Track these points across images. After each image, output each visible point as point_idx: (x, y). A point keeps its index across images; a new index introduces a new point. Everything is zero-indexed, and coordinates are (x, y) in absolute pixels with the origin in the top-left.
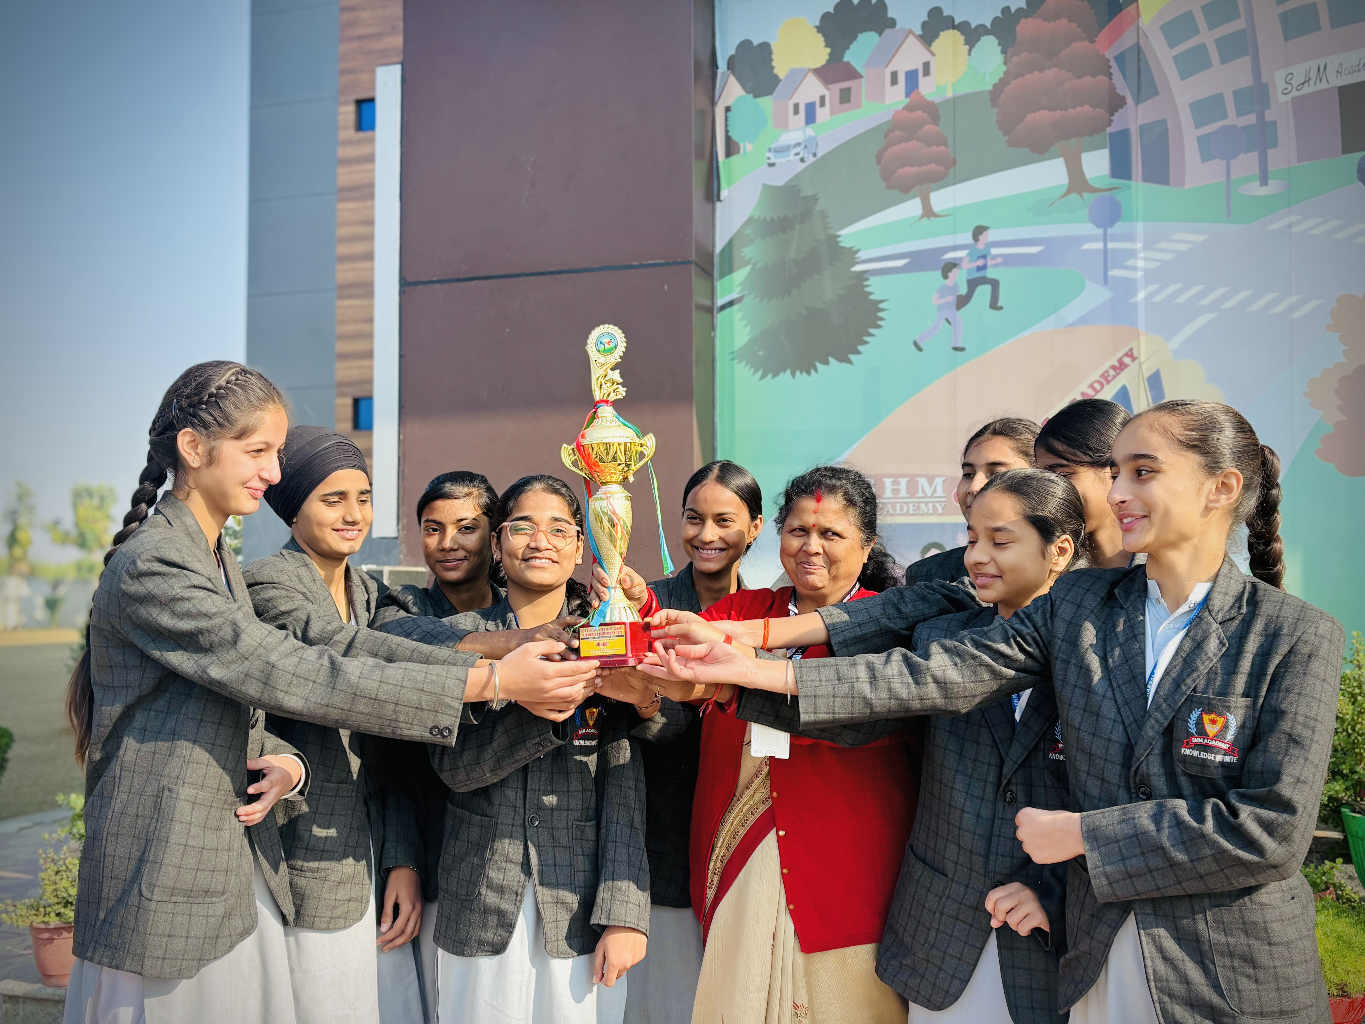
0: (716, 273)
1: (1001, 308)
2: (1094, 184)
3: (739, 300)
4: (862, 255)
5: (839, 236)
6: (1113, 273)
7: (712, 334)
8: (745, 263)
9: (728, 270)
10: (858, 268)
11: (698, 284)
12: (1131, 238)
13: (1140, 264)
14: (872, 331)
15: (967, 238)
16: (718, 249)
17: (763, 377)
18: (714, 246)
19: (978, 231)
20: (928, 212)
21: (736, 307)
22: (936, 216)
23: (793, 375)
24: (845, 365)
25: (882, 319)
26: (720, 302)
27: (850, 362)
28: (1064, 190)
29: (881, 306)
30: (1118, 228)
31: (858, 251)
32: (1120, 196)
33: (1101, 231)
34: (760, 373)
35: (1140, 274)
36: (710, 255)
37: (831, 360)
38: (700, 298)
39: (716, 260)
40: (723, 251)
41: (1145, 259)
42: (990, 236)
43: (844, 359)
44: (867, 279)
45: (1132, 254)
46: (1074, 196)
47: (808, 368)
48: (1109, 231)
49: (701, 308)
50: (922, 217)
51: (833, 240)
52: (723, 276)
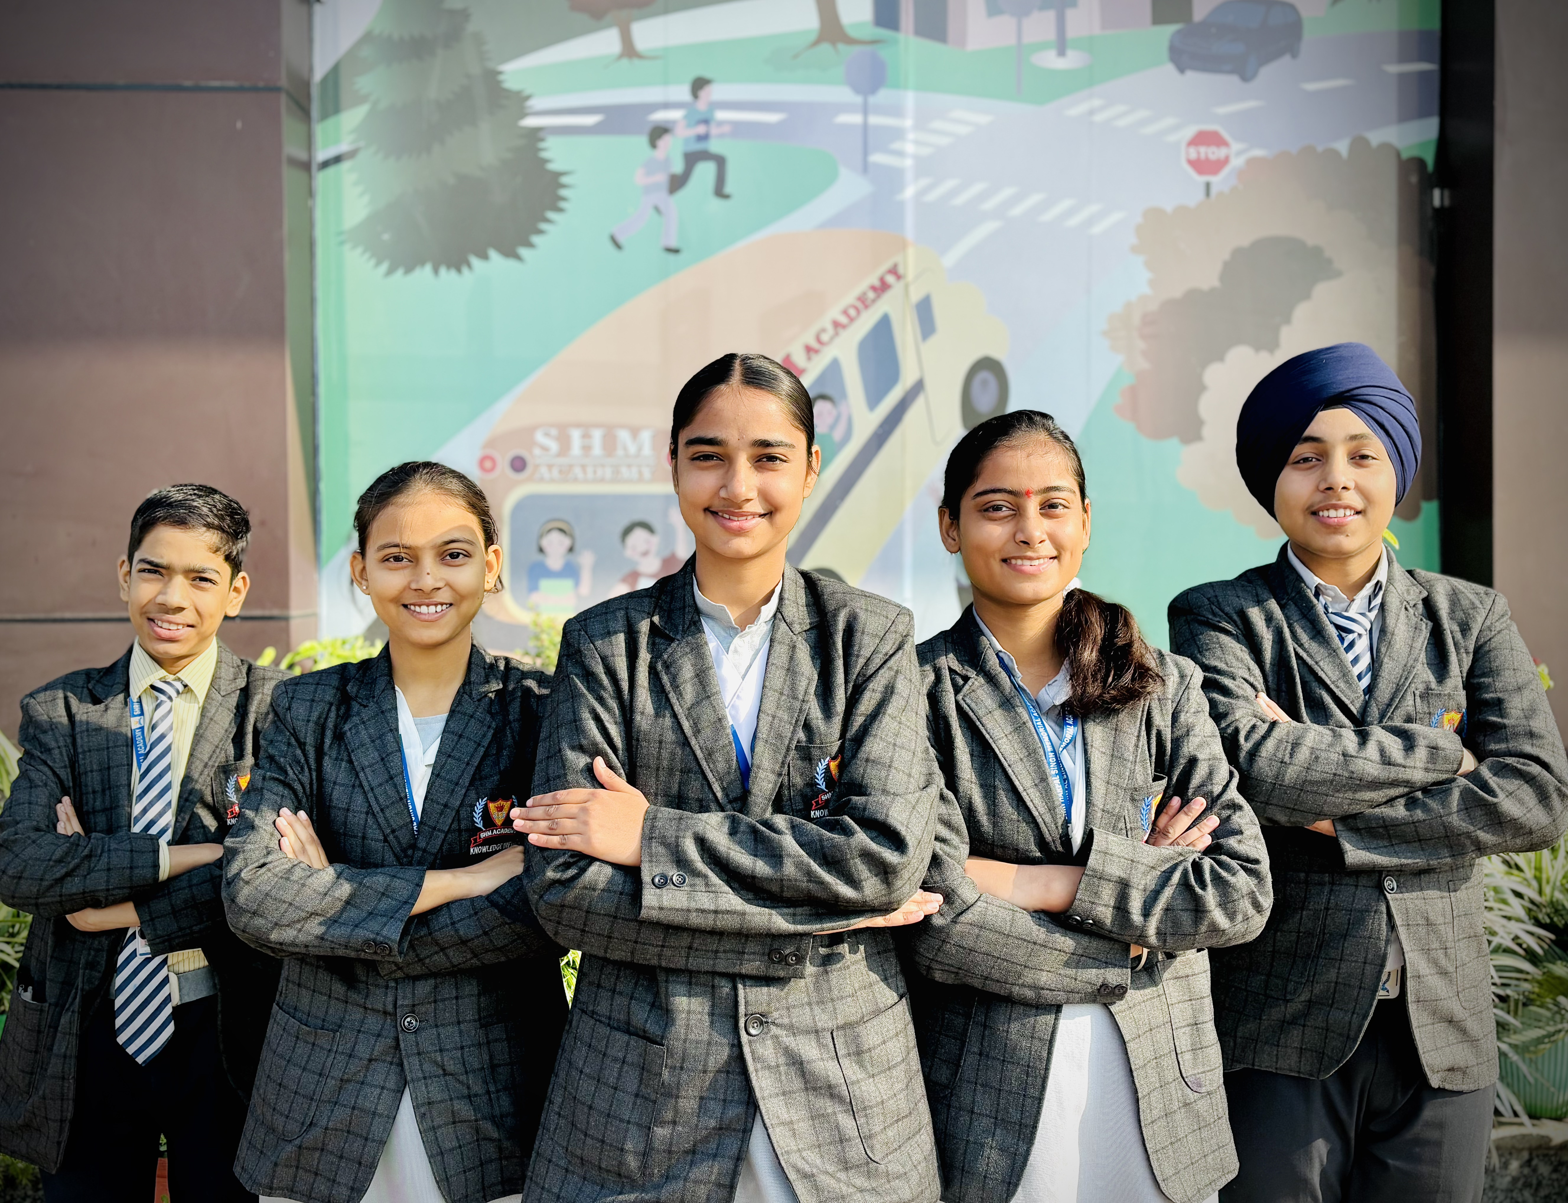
0: (315, 110)
1: (726, 197)
2: (852, 33)
3: (351, 154)
4: (535, 103)
5: (500, 73)
6: (876, 158)
7: (310, 203)
8: (360, 100)
9: (333, 108)
10: (530, 122)
11: (290, 125)
12: (897, 111)
13: (909, 148)
14: (551, 215)
15: (683, 93)
16: (318, 75)
17: (390, 272)
18: (311, 69)
19: (699, 85)
20: (629, 51)
21: (345, 166)
22: (639, 56)
23: (436, 271)
24: (511, 263)
25: (563, 199)
26: (321, 155)
27: (518, 257)
28: (813, 37)
29: (564, 180)
30: (883, 96)
31: (528, 97)
32: (884, 53)
33: (858, 99)
34: (384, 267)
35: (908, 163)
36: (306, 85)
37: (493, 254)
38: (292, 149)
39: (315, 92)
40: (325, 80)
41: (917, 143)
42: (715, 93)
43: (510, 253)
44: (542, 140)
45: (898, 134)
46: (825, 47)
47: (458, 263)
48: (872, 100)
49: (294, 162)
50: (621, 56)
51: (492, 77)
52: (325, 116)
